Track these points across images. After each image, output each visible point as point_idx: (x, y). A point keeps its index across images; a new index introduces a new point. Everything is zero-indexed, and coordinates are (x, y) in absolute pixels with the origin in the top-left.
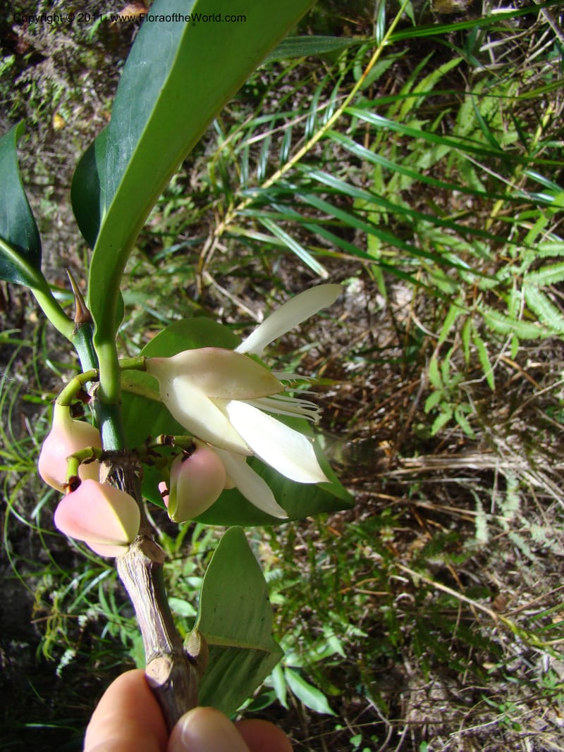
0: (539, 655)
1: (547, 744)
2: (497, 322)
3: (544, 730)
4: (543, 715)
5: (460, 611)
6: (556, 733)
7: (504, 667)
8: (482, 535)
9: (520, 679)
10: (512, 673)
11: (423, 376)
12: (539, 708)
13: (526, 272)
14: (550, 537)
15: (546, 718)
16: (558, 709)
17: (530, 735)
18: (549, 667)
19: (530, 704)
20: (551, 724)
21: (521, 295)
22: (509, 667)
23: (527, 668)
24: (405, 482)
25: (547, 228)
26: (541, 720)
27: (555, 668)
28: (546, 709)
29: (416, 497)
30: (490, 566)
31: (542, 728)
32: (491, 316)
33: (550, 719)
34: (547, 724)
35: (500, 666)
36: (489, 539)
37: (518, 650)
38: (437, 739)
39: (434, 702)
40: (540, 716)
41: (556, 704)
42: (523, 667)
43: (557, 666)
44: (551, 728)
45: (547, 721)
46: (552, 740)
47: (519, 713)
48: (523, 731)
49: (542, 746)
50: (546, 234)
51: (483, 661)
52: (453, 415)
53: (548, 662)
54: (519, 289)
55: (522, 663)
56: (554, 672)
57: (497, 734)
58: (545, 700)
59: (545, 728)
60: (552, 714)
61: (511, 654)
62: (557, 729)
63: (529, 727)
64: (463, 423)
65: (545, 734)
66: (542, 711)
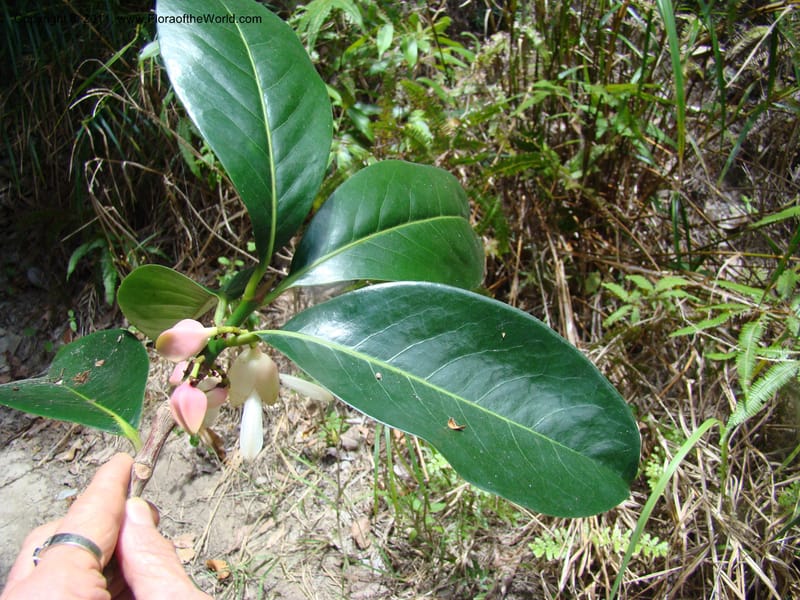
2: (751, 334)
3: (290, 421)
4: (302, 420)
6: (288, 430)
11: (665, 272)
12: (309, 416)
15: (299, 423)
16: (311, 433)
18: (352, 424)
20: (295, 427)
21: (783, 359)
24: (537, 266)
27: (351, 429)
28: (308, 422)
29: (522, 278)
31: (291, 418)
32: (756, 329)
33: (299, 426)
34: (295, 423)
40: (301, 417)
43: (353, 431)
44: (292, 427)
46: (281, 428)
52: (626, 304)
53: (355, 424)
56: (346, 429)
62: (292, 432)
64: (618, 315)
65: (286, 420)
66: (306, 419)
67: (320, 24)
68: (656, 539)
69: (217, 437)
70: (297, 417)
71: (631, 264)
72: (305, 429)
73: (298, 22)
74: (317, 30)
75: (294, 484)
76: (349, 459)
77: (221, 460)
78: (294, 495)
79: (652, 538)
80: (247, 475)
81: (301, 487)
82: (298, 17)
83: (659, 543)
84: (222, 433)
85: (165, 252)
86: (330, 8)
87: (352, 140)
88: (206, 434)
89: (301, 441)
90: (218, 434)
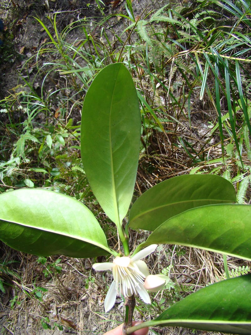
1: (89, 302)
3: (93, 299)
6: (95, 303)
9: (105, 280)
10: (106, 276)
11: (190, 168)
12: (100, 293)
15: (98, 297)
16: (103, 299)
17: (88, 295)
19: (99, 289)
20: (97, 300)
21: (242, 178)
23: (111, 280)
28: (101, 295)
31: (93, 297)
34: (96, 299)
46: (92, 304)
49: (87, 301)
54: (244, 176)
58: (104, 292)
59: (95, 299)
62: (97, 303)
63: (91, 294)
65: (92, 300)
66: (99, 294)
67: (23, 149)
68: (244, 267)
69: (70, 321)
70: (95, 296)
71: (180, 171)
72: (101, 298)
73: (16, 152)
74: (23, 151)
75: (107, 322)
76: (123, 300)
77: (75, 329)
78: (109, 327)
79: (242, 267)
80: (88, 330)
81: (110, 322)
82: (15, 150)
83: (245, 268)
84: (71, 318)
85: (16, 260)
86: (24, 141)
87: (58, 183)
88: (65, 322)
89: (101, 304)
90: (70, 319)
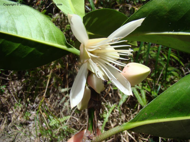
0: (34, 111)
1: (12, 116)
3: (16, 115)
5: (42, 87)
6: (16, 118)
7: (29, 103)
8: (63, 90)
9: (27, 107)
10: (28, 105)
12: (21, 113)
13: (136, 87)
14: (66, 107)
15: (19, 115)
19: (21, 111)
20: (18, 117)
22: (29, 104)
23: (30, 109)
25: (147, 91)
26: (18, 114)
28: (21, 115)
30: (55, 94)
34: (17, 116)
35: (29, 102)
36: (62, 92)
37: (34, 106)
38: (7, 90)
39: (16, 88)
40: (19, 114)
41: (23, 117)
42: (30, 108)
44: (17, 117)
45: (18, 116)
46: (14, 118)
47: (19, 109)
48: (14, 110)
49: (12, 115)
50: (146, 91)
51: (29, 98)
53: (33, 113)
55: (31, 107)
56: (31, 115)
57: (12, 104)
58: (23, 114)
60: (20, 116)
61: (33, 104)
62: (17, 118)
63: (15, 112)
76: (32, 123)
78: (19, 135)
89: (19, 120)
